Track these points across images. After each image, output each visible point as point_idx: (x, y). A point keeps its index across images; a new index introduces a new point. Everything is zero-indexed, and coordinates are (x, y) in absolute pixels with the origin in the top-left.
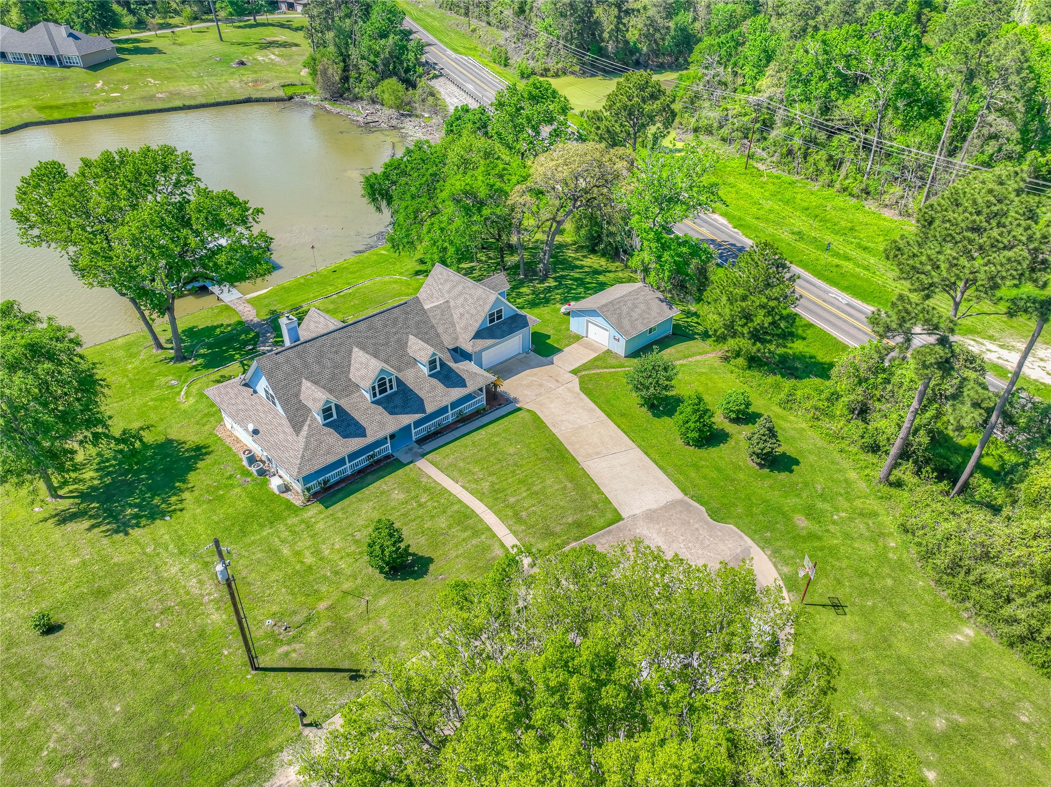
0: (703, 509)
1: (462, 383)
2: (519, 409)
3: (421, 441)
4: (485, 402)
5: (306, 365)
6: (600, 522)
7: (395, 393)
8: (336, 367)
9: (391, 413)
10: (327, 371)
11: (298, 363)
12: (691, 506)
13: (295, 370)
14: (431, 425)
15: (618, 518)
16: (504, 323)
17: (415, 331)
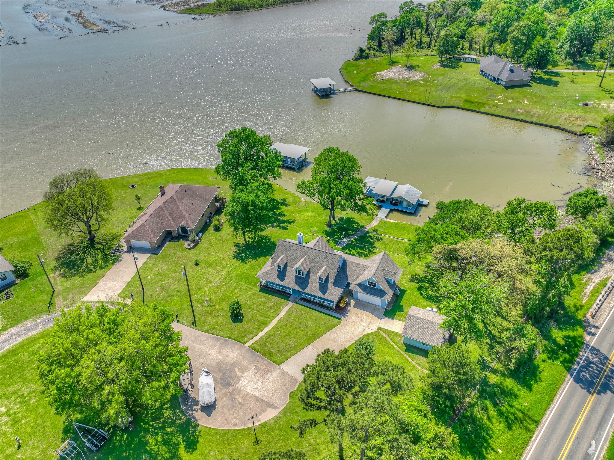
0: (295, 389)
1: (324, 292)
2: (340, 319)
3: (303, 299)
4: (334, 307)
5: (289, 250)
6: (274, 359)
7: (303, 278)
8: (296, 257)
9: (295, 282)
10: (293, 256)
11: (288, 248)
12: (295, 385)
13: (285, 249)
14: (308, 297)
15: (279, 364)
16: (375, 289)
17: (329, 265)
